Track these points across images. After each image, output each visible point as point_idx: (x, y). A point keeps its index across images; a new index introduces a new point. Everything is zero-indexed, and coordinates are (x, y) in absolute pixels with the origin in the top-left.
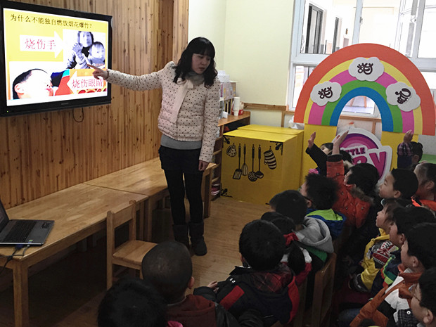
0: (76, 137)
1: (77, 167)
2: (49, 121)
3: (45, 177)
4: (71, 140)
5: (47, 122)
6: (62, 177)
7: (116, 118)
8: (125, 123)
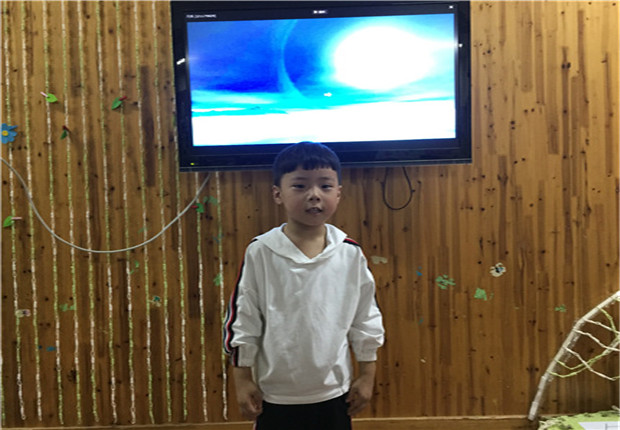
7: (534, 201)
8: (567, 213)
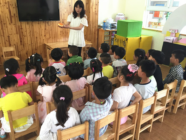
0: (50, 30)
1: (51, 38)
2: (40, 24)
3: (39, 39)
4: (48, 30)
5: (39, 25)
6: (45, 40)
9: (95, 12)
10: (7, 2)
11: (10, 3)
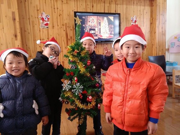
9: (162, 32)
10: (64, 24)
11: (67, 26)
